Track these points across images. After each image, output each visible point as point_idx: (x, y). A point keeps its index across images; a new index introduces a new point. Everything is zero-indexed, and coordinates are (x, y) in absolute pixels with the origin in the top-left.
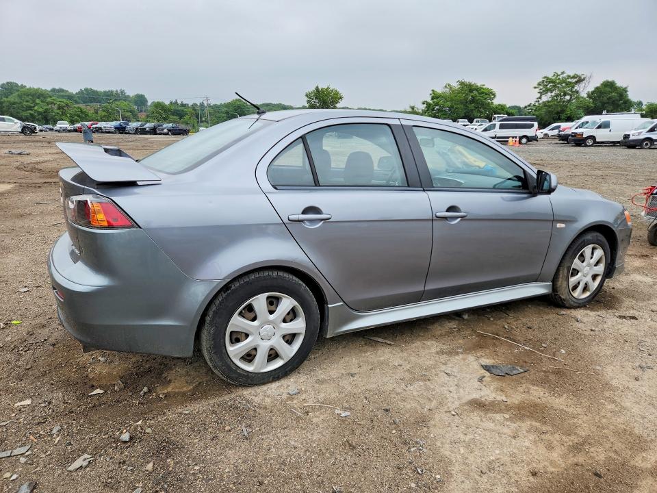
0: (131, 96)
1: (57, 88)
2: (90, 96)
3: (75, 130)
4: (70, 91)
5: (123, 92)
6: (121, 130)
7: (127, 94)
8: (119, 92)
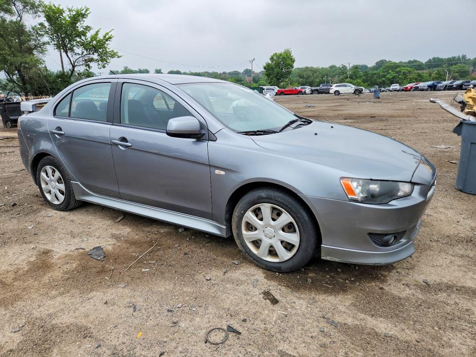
0: (472, 59)
1: (412, 60)
2: (435, 63)
3: (403, 90)
4: (421, 61)
5: (464, 57)
6: (433, 88)
7: (467, 58)
8: (461, 56)
